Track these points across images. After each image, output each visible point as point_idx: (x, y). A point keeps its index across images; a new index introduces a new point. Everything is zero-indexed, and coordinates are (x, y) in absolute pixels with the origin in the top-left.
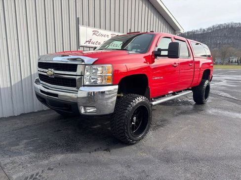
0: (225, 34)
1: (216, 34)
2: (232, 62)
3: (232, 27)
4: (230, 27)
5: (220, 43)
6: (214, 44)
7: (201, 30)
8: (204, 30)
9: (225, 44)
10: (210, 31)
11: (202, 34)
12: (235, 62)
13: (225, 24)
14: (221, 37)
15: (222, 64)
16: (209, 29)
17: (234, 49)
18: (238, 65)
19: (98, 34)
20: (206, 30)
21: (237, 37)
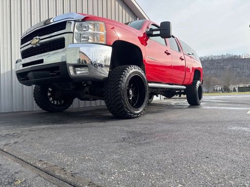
0: (206, 66)
2: (216, 91)
3: (212, 60)
4: (210, 59)
12: (220, 90)
13: (205, 57)
15: (208, 93)
17: (217, 79)
18: (223, 92)
21: (218, 68)
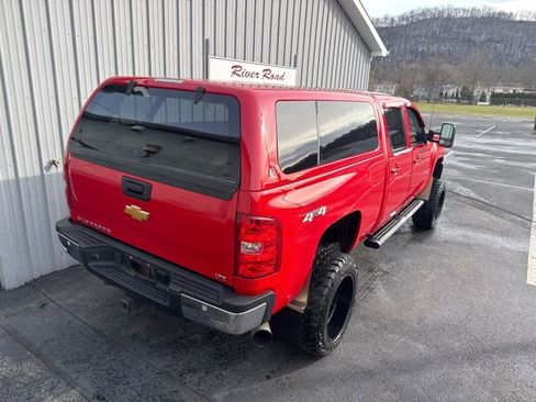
0: (434, 33)
1: (417, 32)
2: (446, 97)
3: (449, 18)
4: (445, 15)
5: (423, 51)
6: (412, 52)
7: (386, 18)
8: (393, 19)
9: (433, 54)
10: (405, 23)
11: (387, 28)
12: (453, 97)
13: (436, 8)
14: (426, 37)
15: (428, 100)
16: (402, 18)
17: (450, 67)
18: (457, 102)
19: (240, 73)
20: (396, 19)
21: (458, 40)
